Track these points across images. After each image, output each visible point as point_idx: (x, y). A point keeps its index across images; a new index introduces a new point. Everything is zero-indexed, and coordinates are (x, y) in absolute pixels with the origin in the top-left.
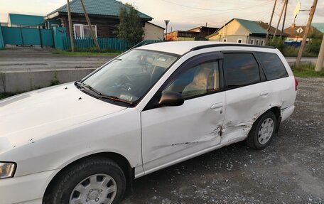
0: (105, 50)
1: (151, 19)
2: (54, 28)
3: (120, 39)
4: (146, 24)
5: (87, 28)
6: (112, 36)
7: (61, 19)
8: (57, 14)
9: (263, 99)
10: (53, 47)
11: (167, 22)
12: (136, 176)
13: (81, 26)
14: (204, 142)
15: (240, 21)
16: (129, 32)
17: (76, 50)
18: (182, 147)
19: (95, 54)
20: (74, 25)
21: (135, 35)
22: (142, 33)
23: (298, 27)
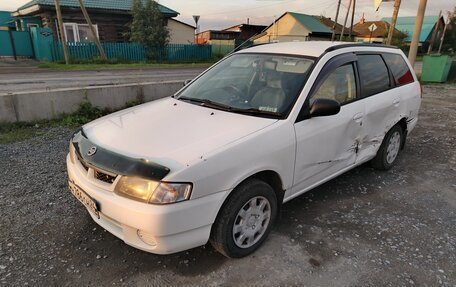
0: (115, 60)
1: (176, 14)
2: (34, 30)
3: (134, 44)
4: (169, 21)
5: (84, 29)
6: (120, 40)
7: (42, 15)
8: (36, 8)
9: (395, 108)
10: (33, 57)
11: (197, 19)
12: (285, 200)
13: (75, 26)
14: (342, 160)
15: (295, 15)
16: (147, 34)
17: (72, 62)
18: (325, 166)
19: (103, 67)
20: (65, 24)
21: (156, 38)
22: (165, 34)
23: (370, 23)
